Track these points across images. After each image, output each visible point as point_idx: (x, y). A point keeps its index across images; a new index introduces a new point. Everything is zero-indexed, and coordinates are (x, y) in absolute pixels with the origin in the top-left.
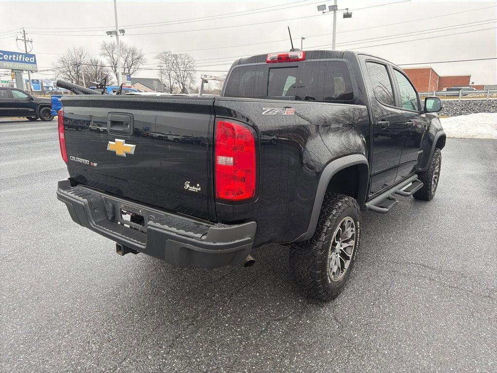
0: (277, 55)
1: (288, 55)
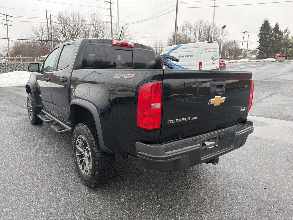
0: (121, 42)
1: (127, 43)
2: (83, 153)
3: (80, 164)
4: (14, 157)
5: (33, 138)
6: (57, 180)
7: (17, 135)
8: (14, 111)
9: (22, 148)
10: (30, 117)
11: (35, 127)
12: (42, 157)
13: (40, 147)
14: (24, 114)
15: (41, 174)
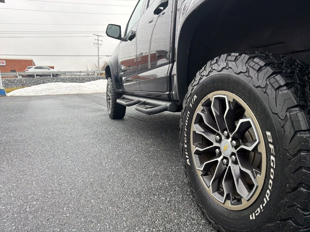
2: (215, 144)
3: (202, 175)
4: (76, 153)
5: (109, 131)
6: (146, 209)
7: (89, 128)
8: (94, 108)
9: (91, 142)
10: (109, 109)
11: (113, 121)
12: (118, 156)
13: (116, 142)
14: (104, 111)
15: (113, 189)
